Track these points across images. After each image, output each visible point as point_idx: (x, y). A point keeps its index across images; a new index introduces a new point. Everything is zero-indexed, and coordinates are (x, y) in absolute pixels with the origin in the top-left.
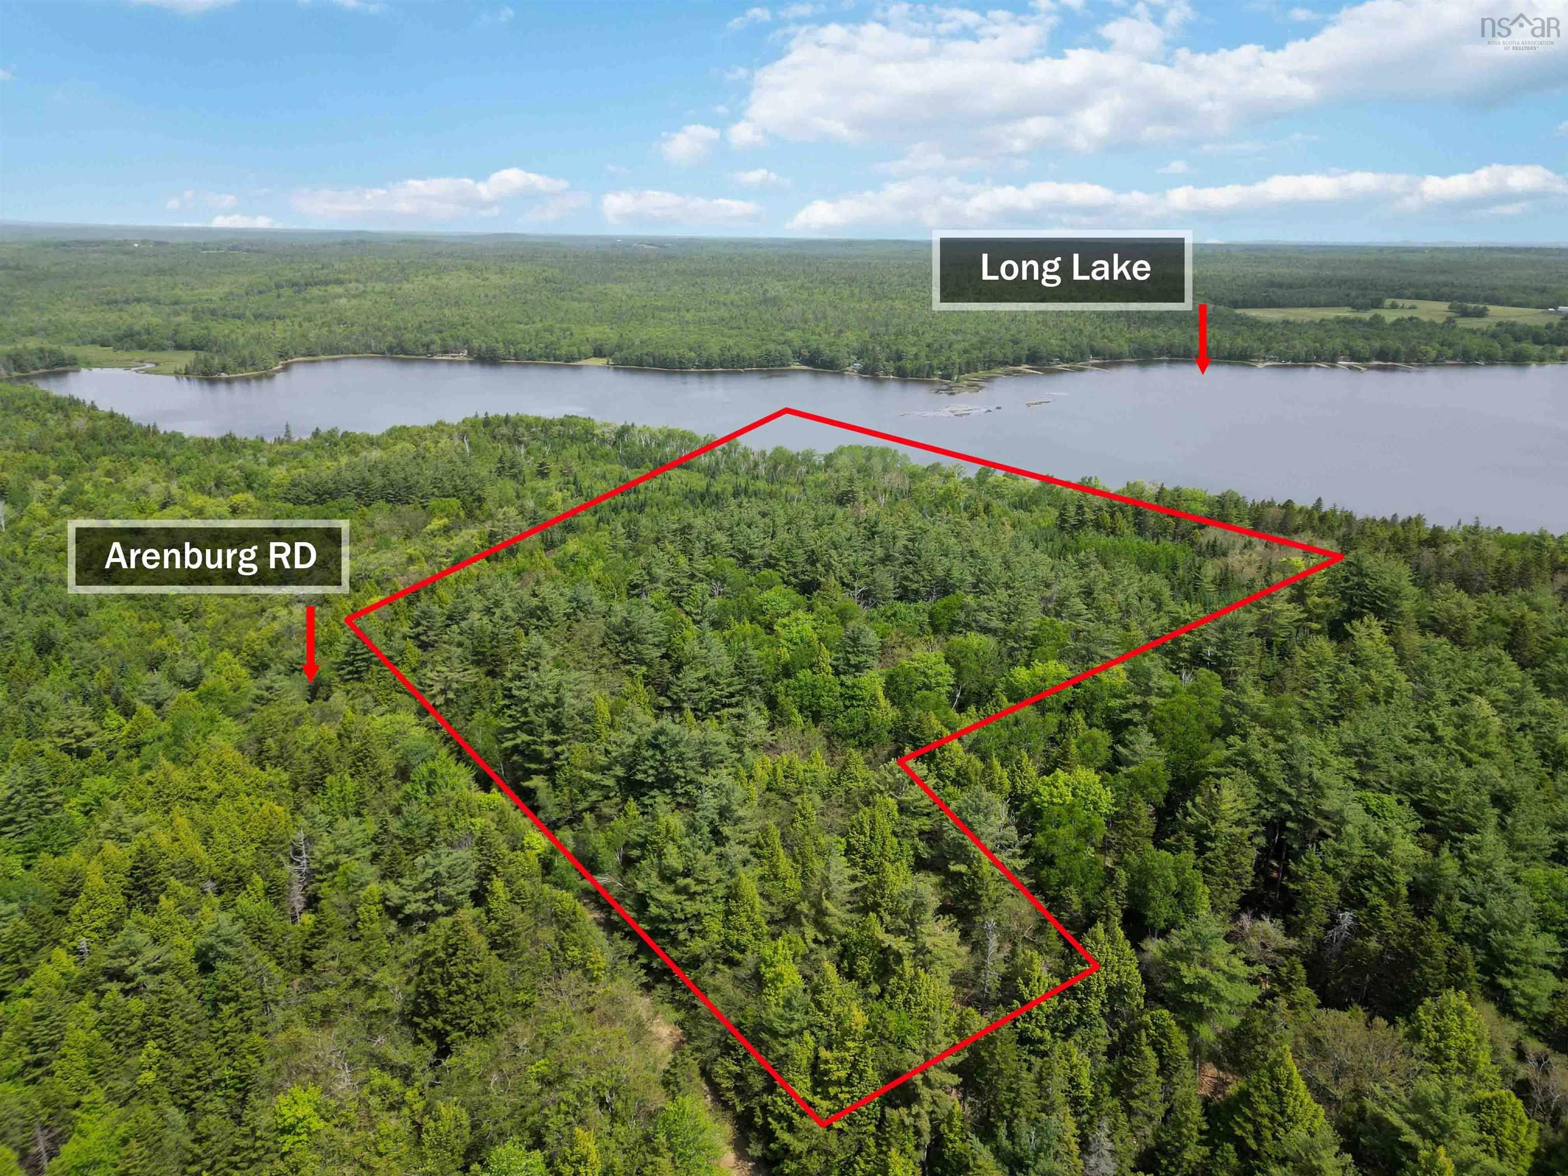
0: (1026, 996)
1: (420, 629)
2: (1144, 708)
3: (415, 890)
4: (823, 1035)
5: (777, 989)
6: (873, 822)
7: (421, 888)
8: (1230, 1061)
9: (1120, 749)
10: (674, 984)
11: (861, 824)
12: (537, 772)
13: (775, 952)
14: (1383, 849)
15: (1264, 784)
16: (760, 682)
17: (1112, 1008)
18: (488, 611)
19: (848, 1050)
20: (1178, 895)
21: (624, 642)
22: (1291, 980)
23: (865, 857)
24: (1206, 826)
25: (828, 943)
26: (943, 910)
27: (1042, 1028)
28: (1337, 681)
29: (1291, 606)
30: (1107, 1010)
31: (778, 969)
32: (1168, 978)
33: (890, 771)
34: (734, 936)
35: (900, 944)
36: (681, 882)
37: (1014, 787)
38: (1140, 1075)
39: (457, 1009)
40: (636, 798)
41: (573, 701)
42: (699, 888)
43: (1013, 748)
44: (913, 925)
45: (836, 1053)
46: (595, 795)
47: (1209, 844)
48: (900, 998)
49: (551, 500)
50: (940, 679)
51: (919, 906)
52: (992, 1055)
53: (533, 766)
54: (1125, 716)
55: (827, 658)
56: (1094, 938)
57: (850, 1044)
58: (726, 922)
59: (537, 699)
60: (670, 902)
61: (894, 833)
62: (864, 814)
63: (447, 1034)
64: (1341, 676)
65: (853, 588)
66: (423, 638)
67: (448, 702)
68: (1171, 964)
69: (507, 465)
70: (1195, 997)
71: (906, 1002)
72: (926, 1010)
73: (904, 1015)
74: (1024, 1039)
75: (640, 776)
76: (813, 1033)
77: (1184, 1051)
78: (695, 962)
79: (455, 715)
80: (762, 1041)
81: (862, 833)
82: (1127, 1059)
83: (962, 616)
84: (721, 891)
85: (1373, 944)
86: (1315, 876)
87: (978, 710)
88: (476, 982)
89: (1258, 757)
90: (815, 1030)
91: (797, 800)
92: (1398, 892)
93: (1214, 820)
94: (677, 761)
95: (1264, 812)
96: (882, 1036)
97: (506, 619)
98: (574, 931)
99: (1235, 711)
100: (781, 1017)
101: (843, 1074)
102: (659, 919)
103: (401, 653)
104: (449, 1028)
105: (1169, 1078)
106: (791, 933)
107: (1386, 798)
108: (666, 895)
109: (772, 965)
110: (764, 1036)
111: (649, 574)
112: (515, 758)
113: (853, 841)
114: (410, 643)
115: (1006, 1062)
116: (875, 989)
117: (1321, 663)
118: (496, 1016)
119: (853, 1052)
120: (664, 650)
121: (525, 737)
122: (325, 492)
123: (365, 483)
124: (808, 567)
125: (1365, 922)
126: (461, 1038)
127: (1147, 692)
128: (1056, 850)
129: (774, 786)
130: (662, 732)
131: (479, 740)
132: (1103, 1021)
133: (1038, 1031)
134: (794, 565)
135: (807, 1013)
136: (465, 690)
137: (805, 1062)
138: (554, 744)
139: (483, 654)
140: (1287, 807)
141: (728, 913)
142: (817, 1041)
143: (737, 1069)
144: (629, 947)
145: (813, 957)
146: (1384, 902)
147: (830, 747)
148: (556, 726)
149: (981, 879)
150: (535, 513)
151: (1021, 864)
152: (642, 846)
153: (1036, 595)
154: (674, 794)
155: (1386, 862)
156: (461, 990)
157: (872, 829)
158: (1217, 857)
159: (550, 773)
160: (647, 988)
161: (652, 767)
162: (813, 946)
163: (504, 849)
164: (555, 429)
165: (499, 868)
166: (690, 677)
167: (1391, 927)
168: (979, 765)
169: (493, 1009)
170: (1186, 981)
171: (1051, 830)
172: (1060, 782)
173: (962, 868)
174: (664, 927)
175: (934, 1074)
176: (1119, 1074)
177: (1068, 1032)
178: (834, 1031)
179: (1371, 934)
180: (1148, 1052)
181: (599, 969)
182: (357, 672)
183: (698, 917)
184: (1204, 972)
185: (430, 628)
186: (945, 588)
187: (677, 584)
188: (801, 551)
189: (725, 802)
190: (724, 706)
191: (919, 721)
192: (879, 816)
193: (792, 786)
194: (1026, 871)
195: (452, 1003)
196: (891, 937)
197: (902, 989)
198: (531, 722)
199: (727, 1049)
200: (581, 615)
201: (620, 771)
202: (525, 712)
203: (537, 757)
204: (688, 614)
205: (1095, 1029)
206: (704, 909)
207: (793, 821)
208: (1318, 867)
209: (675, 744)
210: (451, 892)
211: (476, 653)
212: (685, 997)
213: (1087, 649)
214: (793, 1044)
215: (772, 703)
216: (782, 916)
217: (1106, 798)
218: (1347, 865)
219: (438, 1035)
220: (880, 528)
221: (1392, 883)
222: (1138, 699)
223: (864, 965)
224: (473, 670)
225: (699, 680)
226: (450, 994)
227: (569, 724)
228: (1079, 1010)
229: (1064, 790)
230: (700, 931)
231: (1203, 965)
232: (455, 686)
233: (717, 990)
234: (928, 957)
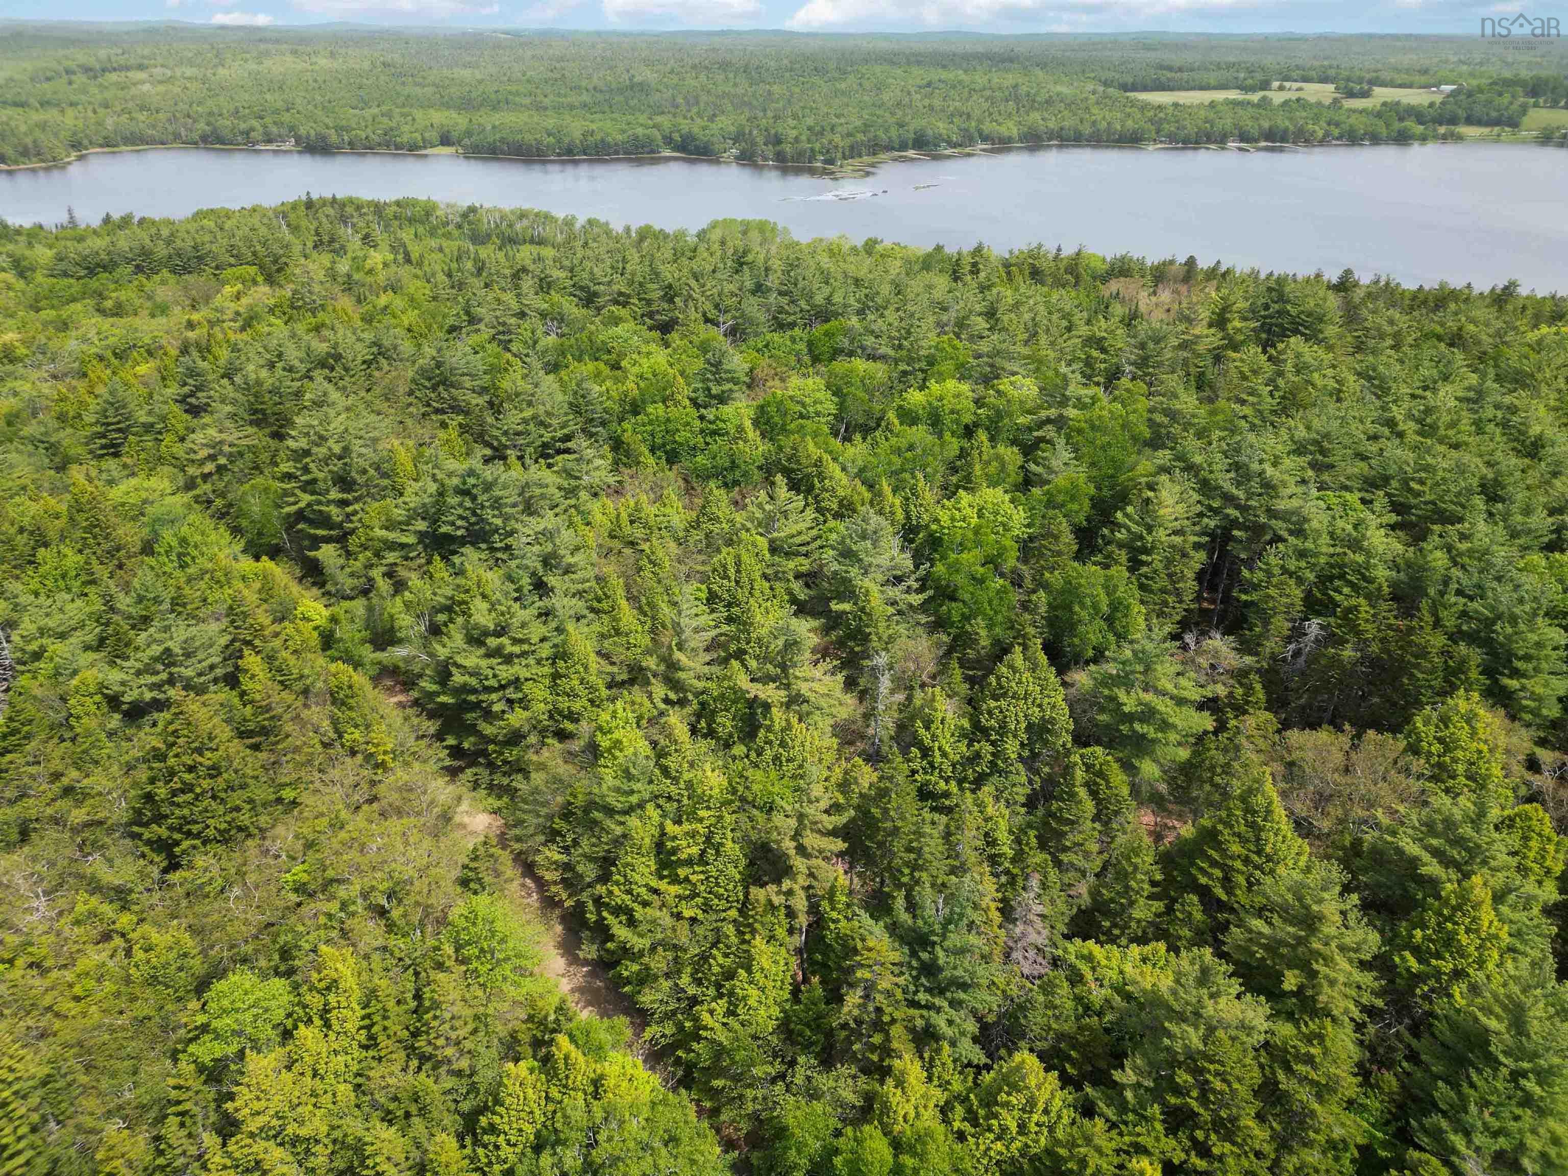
0: (927, 742)
1: (186, 389)
2: (1060, 422)
3: (138, 673)
4: (671, 807)
5: (615, 758)
6: (738, 564)
7: (149, 670)
8: (1179, 801)
9: (1033, 467)
10: (491, 765)
11: (724, 566)
12: (328, 540)
13: (614, 717)
14: (1355, 545)
15: (1206, 487)
16: (603, 424)
17: (1031, 751)
18: (272, 366)
19: (701, 820)
20: (1109, 620)
21: (434, 388)
22: (1247, 702)
23: (729, 605)
24: (1141, 538)
25: (682, 703)
26: (823, 653)
27: (947, 781)
28: (1277, 388)
29: (1213, 330)
30: (1026, 753)
31: (616, 735)
32: (1102, 710)
33: (760, 506)
34: (564, 703)
35: (770, 693)
36: (492, 642)
37: (908, 517)
38: (1072, 823)
39: (186, 812)
40: (443, 558)
41: (363, 450)
42: (516, 649)
43: (907, 476)
44: (784, 667)
45: (686, 827)
46: (391, 557)
47: (1144, 558)
48: (768, 753)
49: (369, 264)
50: (819, 407)
51: (792, 645)
52: (886, 811)
53: (321, 532)
54: (1035, 434)
55: (683, 391)
56: (1012, 667)
57: (702, 813)
58: (553, 687)
59: (321, 451)
60: (478, 667)
61: (765, 577)
62: (726, 555)
63: (177, 843)
64: (1281, 382)
65: (717, 325)
66: (192, 400)
67: (221, 469)
68: (1106, 692)
69: (326, 238)
70: (1137, 726)
71: (776, 759)
72: (801, 767)
73: (773, 775)
74: (924, 794)
75: (444, 529)
76: (659, 806)
77: (1125, 791)
78: (515, 738)
79: (229, 483)
80: (595, 822)
81: (726, 577)
82: (1055, 805)
83: (845, 343)
84: (545, 651)
85: (1348, 653)
86: (1274, 580)
87: (864, 439)
88: (212, 777)
89: (1198, 459)
90: (661, 801)
91: (645, 546)
92: (1379, 589)
93: (1150, 529)
94: (493, 508)
95: (1206, 520)
96: (743, 799)
97: (290, 369)
98: (351, 708)
99: (1166, 420)
100: (618, 790)
101: (695, 850)
102: (466, 689)
103: (163, 419)
104: (177, 836)
105: (1106, 824)
106: (638, 695)
107: (1348, 496)
108: (473, 659)
109: (610, 732)
110: (597, 815)
111: (468, 313)
112: (300, 526)
113: (715, 587)
114: (176, 409)
115: (903, 818)
116: (739, 750)
117: (1255, 372)
118: (244, 818)
119: (707, 823)
120: (487, 398)
121: (306, 498)
122: (98, 265)
123: (145, 253)
124: (666, 306)
125: (1339, 626)
126: (194, 847)
127: (1064, 402)
128: (960, 579)
129: (618, 533)
130: (471, 473)
131: (255, 506)
132: (1020, 766)
133: (942, 784)
134: (649, 302)
135: (651, 782)
136: (241, 454)
137: (647, 841)
138: (344, 503)
139: (263, 411)
140: (1232, 512)
141: (556, 676)
142: (664, 816)
143: (564, 858)
144: (431, 727)
145: (663, 720)
146: (1362, 601)
147: (689, 489)
148: (344, 482)
149: (869, 615)
150: (349, 276)
151: (916, 599)
152: (448, 609)
153: (931, 319)
154: (492, 549)
155: (1360, 558)
156: (187, 788)
157: (738, 571)
158: (1155, 572)
159: (342, 539)
160: (453, 773)
161: (461, 517)
162: (663, 706)
163: (264, 618)
164: (390, 212)
165: (257, 642)
166: (513, 419)
167: (1369, 629)
168: (867, 495)
169: (238, 809)
170: (1127, 709)
171: (953, 556)
172: (964, 503)
173: (846, 607)
174: (472, 698)
175: (811, 840)
176: (1046, 824)
177: (979, 781)
178: (685, 801)
179: (1347, 642)
180: (1082, 793)
181: (385, 753)
182: (113, 446)
183: (516, 683)
184: (1148, 697)
185: (199, 388)
186: (824, 314)
187: (504, 324)
188: (656, 286)
189: (549, 548)
190: (559, 452)
191: (794, 448)
192: (745, 557)
193: (639, 533)
194: (924, 607)
195: (178, 805)
196: (760, 686)
197: (770, 743)
198: (314, 481)
199: (553, 835)
200: (383, 362)
201: (421, 525)
202: (306, 470)
203: (325, 521)
204: (515, 356)
205: (1012, 777)
206: (524, 673)
207: (640, 569)
208: (1277, 571)
209: (488, 487)
210: (189, 672)
211: (256, 412)
212: (505, 781)
213: (992, 366)
214: (633, 821)
215: (617, 445)
216: (625, 677)
217: (1018, 517)
218: (1312, 567)
219: (164, 846)
220: (750, 258)
221: (1370, 581)
222: (1053, 413)
223: (726, 723)
224: (251, 430)
225: (525, 421)
226: (174, 793)
227: (360, 480)
228: (993, 754)
229: (968, 511)
230: (521, 701)
231: (1145, 690)
232: (226, 449)
233: (542, 767)
234: (805, 707)
